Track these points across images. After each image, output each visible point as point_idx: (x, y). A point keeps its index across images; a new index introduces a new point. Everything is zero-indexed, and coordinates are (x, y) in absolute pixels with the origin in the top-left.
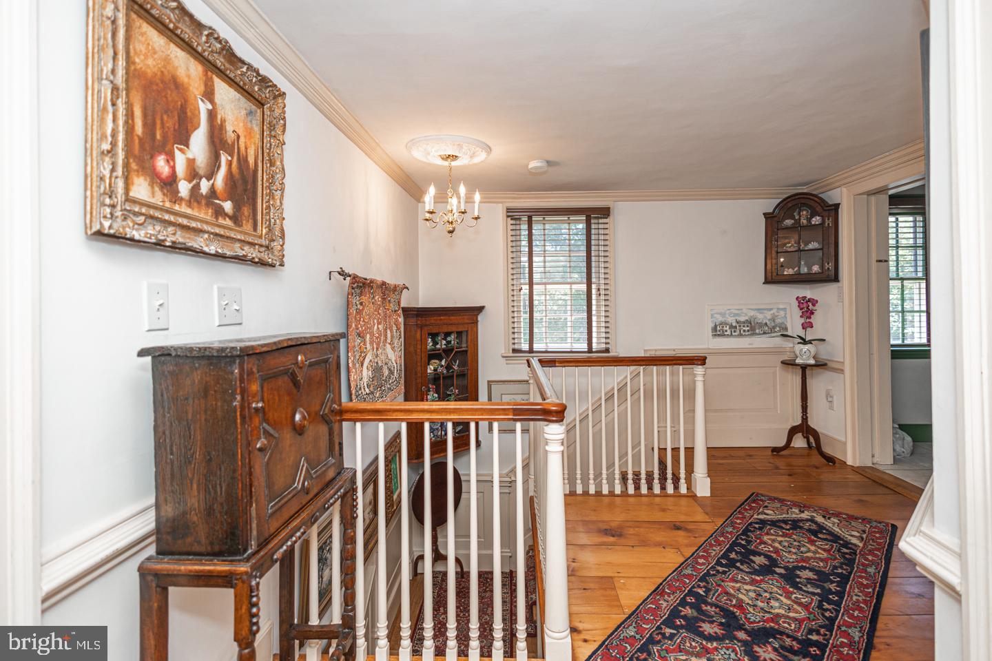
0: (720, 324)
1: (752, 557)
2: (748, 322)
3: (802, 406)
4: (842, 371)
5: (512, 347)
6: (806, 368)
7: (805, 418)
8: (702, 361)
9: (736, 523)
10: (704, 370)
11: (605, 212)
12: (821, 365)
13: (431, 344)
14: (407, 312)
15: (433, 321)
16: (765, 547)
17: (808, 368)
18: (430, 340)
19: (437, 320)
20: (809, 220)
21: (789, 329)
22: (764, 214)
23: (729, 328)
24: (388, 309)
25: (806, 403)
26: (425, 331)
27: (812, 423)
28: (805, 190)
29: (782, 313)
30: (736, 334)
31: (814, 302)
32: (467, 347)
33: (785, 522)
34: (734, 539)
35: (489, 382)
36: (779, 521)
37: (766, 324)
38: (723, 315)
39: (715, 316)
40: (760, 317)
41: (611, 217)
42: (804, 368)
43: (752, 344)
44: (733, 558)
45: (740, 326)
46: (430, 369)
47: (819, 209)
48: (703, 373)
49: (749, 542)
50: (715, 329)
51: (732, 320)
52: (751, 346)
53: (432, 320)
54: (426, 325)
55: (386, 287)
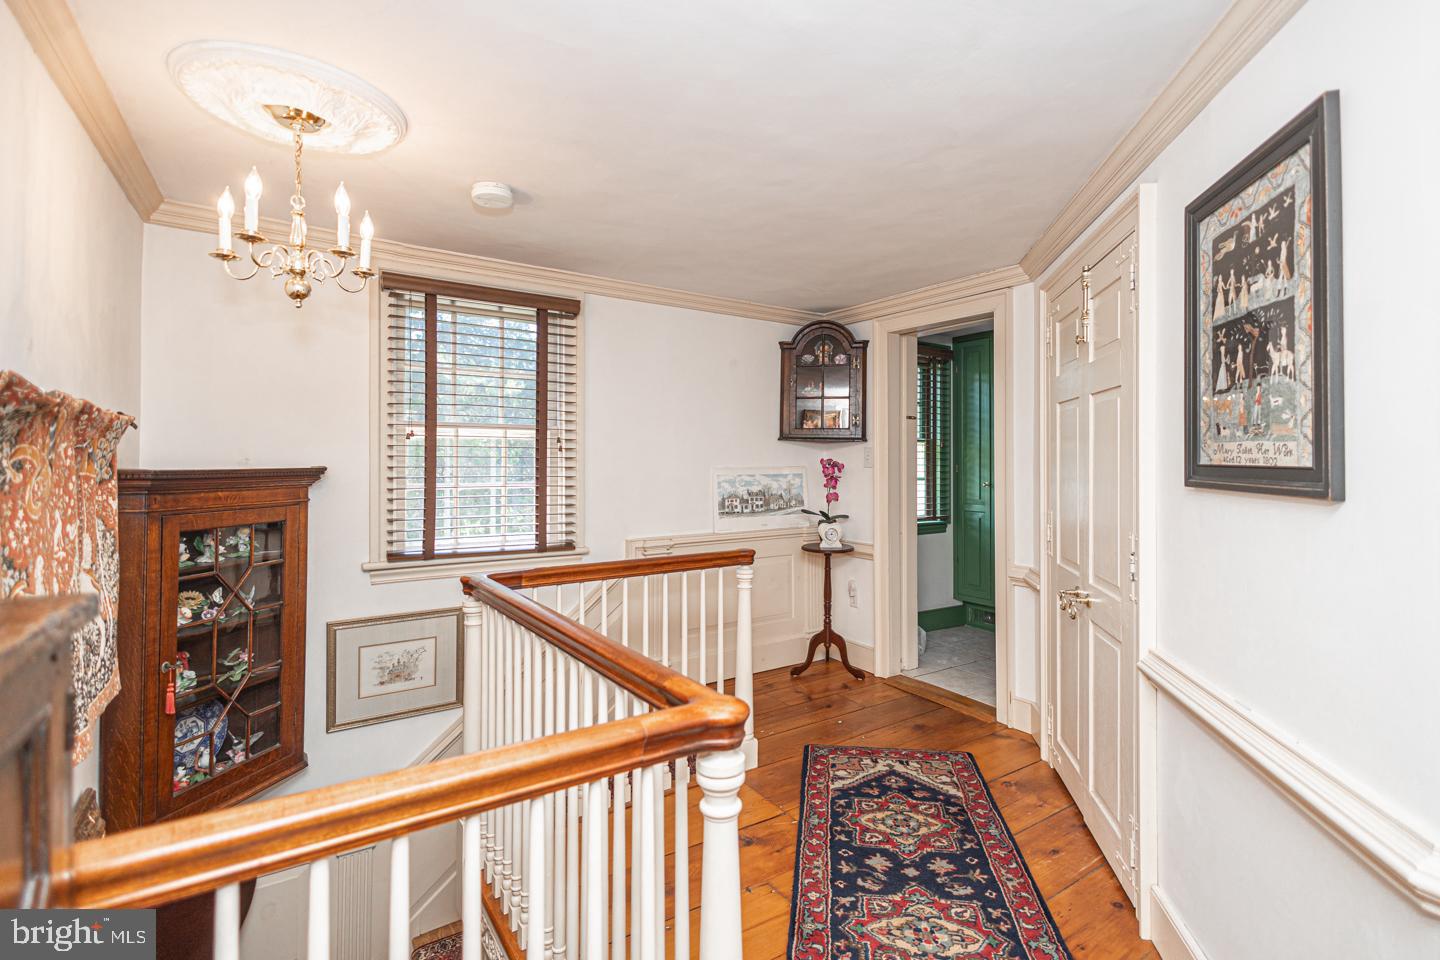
0: (730, 497)
1: (868, 862)
2: (762, 493)
3: (825, 606)
4: (870, 556)
5: (386, 548)
6: (830, 555)
7: (828, 623)
8: (746, 557)
9: (817, 806)
10: (751, 571)
11: (572, 308)
12: (847, 551)
13: (185, 557)
14: (130, 483)
15: (197, 504)
16: (872, 837)
17: (833, 555)
18: (182, 547)
19: (207, 500)
20: (832, 359)
21: (806, 502)
22: (780, 343)
23: (740, 503)
24: (87, 479)
25: (829, 603)
26: (174, 527)
27: (836, 628)
28: (825, 317)
29: (797, 481)
30: (748, 511)
31: (840, 467)
32: (281, 556)
33: (867, 784)
34: (829, 837)
35: (329, 626)
36: (861, 785)
37: (781, 496)
38: (732, 483)
39: (723, 484)
40: (776, 487)
41: (579, 317)
42: (828, 555)
43: (765, 525)
44: (848, 873)
45: (752, 499)
46: (185, 614)
47: (846, 344)
48: (751, 576)
49: (849, 834)
50: (722, 505)
51: (742, 491)
52: (764, 528)
53: (195, 500)
54: (176, 514)
55: (89, 420)
